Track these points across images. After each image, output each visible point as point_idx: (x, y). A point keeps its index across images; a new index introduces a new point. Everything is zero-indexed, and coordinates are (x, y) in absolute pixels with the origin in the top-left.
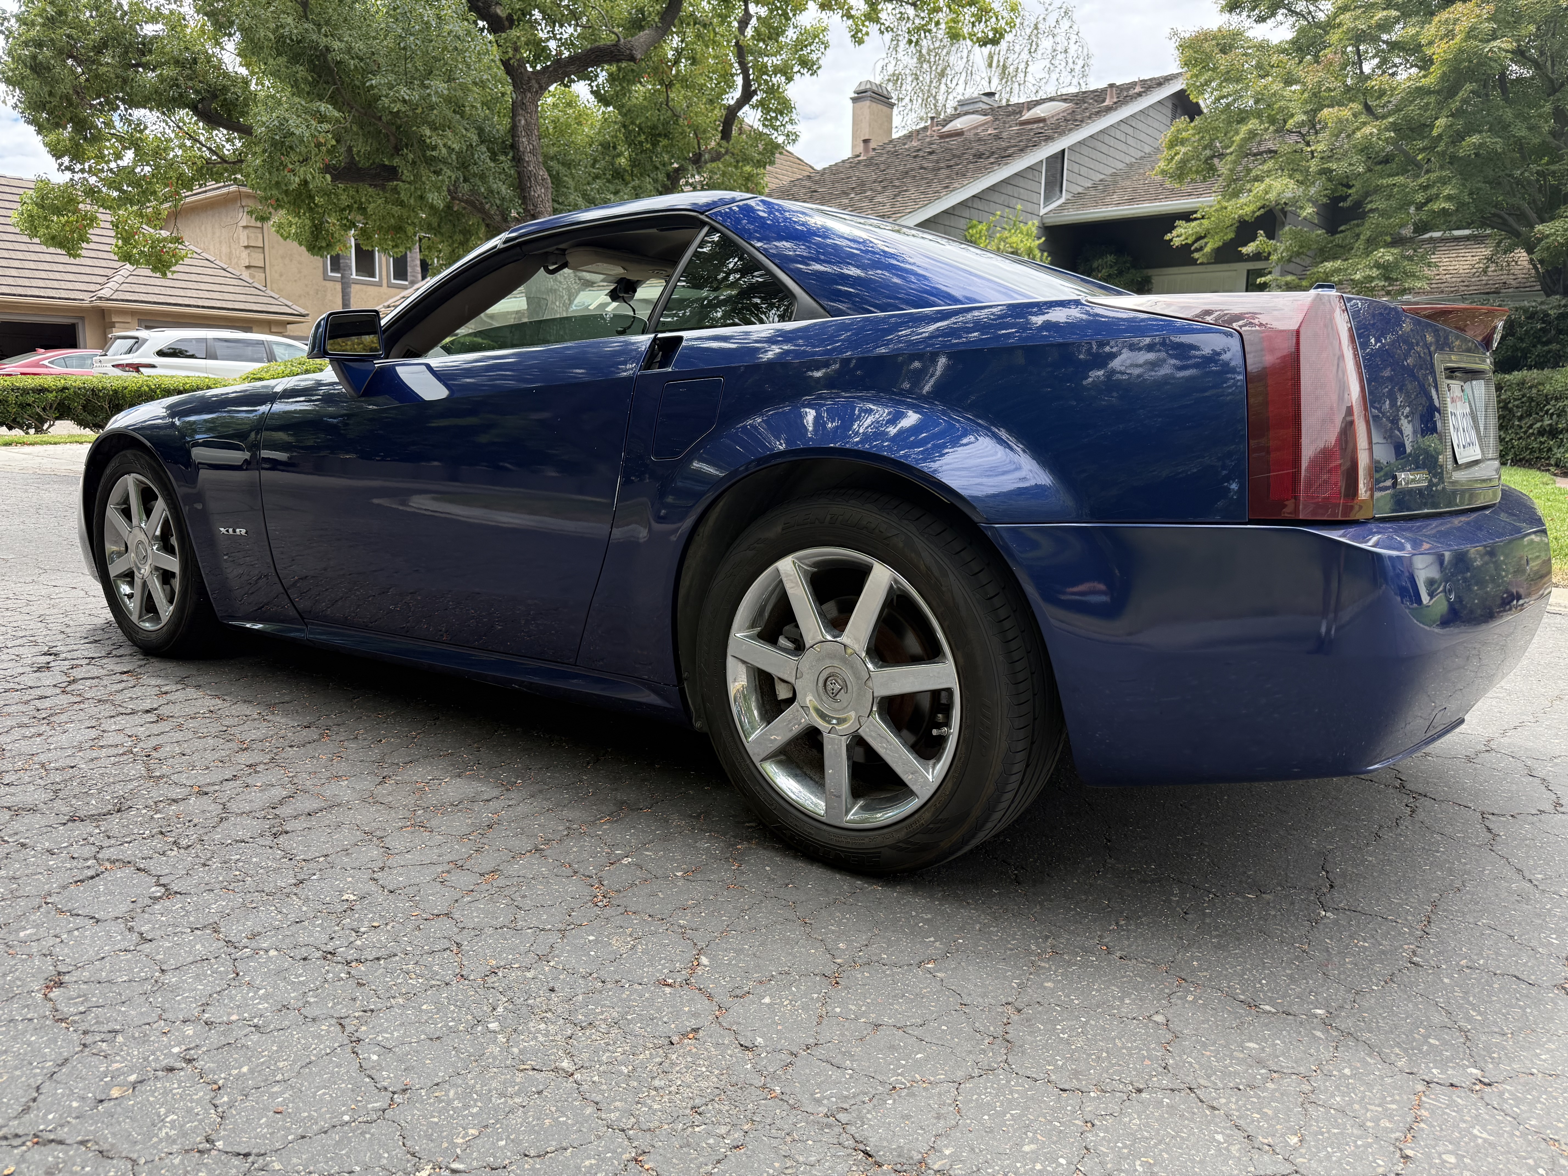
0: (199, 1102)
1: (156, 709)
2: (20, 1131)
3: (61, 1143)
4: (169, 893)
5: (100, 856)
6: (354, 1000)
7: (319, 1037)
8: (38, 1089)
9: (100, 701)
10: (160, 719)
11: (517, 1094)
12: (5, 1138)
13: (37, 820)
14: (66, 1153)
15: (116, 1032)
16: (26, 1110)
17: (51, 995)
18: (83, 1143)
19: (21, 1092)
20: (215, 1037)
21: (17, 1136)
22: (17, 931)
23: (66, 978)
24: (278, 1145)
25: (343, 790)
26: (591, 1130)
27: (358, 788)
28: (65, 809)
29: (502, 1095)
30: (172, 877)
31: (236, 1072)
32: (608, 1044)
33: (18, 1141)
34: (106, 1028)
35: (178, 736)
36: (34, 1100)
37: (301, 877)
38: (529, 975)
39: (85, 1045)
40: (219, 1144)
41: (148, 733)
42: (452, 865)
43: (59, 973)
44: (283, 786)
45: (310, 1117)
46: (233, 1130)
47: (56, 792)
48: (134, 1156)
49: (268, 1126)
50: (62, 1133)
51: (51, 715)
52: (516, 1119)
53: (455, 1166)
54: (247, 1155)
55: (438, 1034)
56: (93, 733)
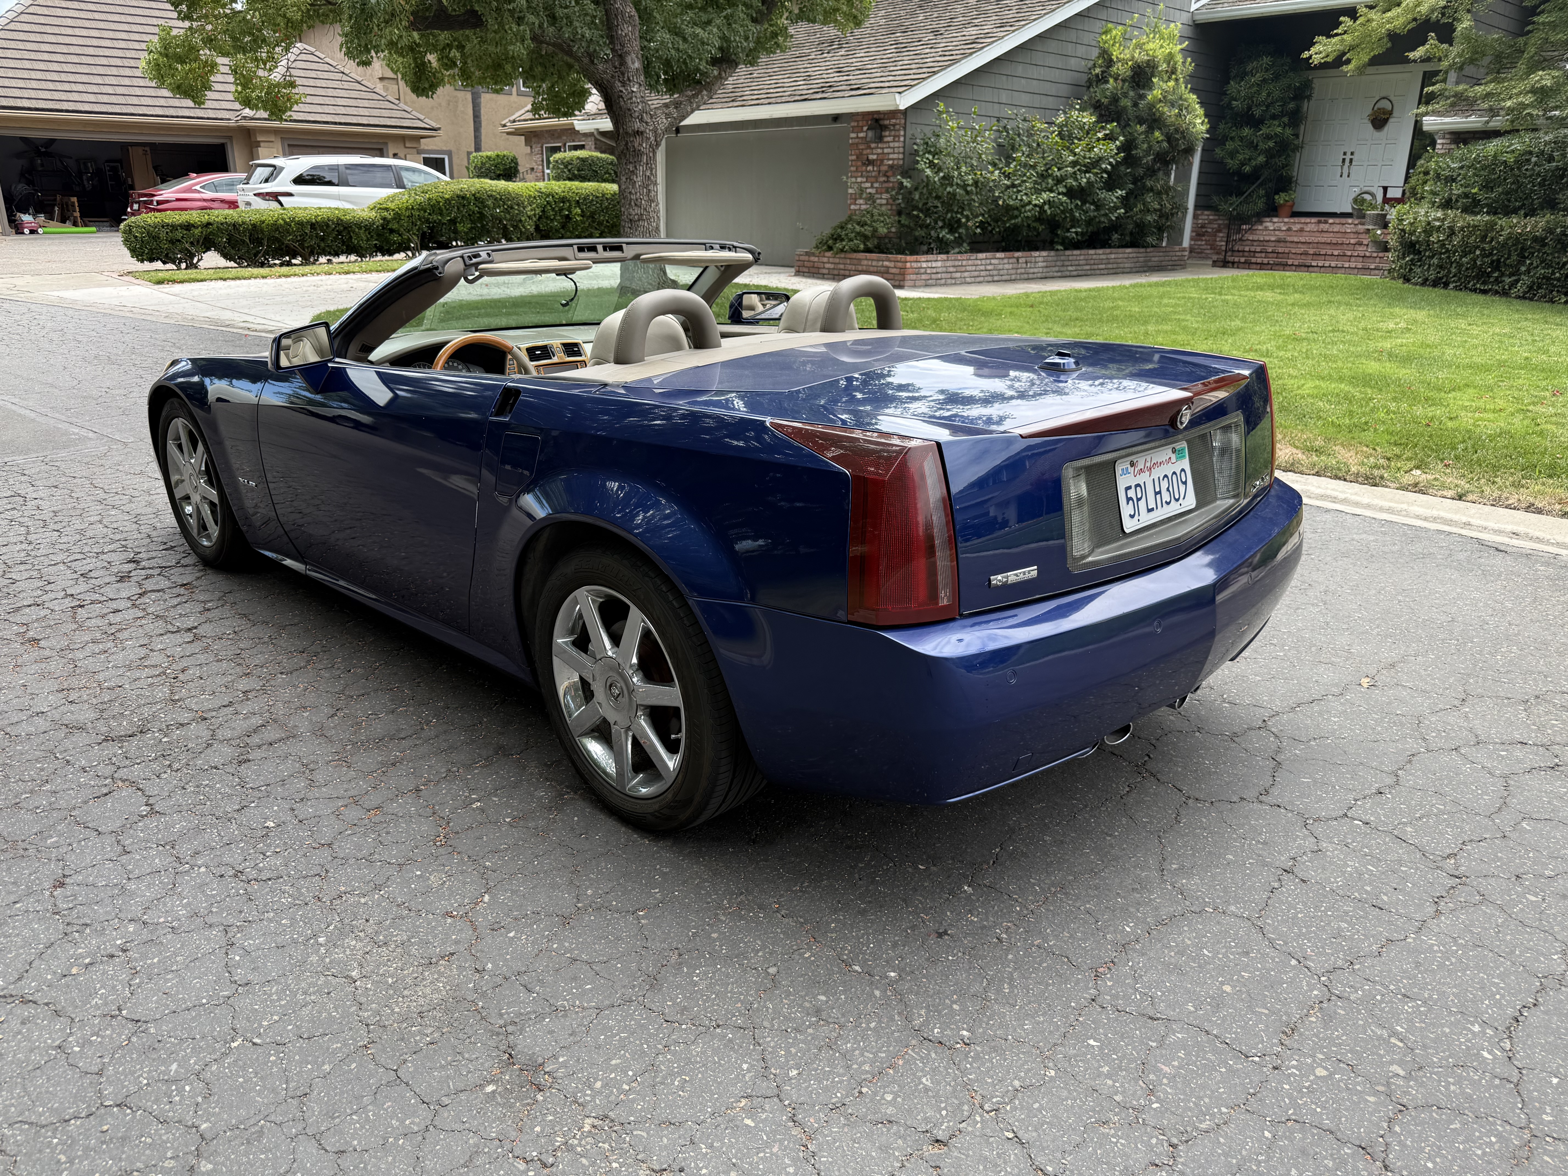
0: (121, 982)
1: (196, 628)
2: (14, 993)
3: (35, 1003)
4: (153, 812)
5: (116, 775)
6: (241, 912)
7: (208, 939)
8: (31, 963)
9: (157, 616)
10: (197, 638)
11: (314, 993)
12: (5, 997)
13: (81, 739)
14: (36, 1010)
15: (87, 925)
16: (20, 979)
17: (55, 893)
18: (47, 1004)
19: (20, 965)
20: (145, 935)
21: (12, 996)
22: (46, 839)
23: (68, 880)
24: (158, 1017)
25: (303, 722)
26: (348, 1023)
27: (314, 719)
28: (104, 729)
29: (305, 993)
30: (158, 798)
31: (149, 961)
32: (389, 960)
33: (12, 999)
34: (82, 921)
35: (202, 658)
36: (27, 971)
37: (244, 803)
38: (363, 900)
39: (66, 934)
40: (124, 1012)
41: (182, 654)
42: (351, 800)
43: (64, 876)
44: (261, 714)
45: (183, 998)
46: (135, 1004)
47: (102, 711)
48: (73, 1016)
49: (157, 1002)
50: (37, 996)
51: (119, 631)
52: (305, 1011)
53: (256, 1040)
54: (137, 1021)
55: (284, 943)
56: (143, 652)
